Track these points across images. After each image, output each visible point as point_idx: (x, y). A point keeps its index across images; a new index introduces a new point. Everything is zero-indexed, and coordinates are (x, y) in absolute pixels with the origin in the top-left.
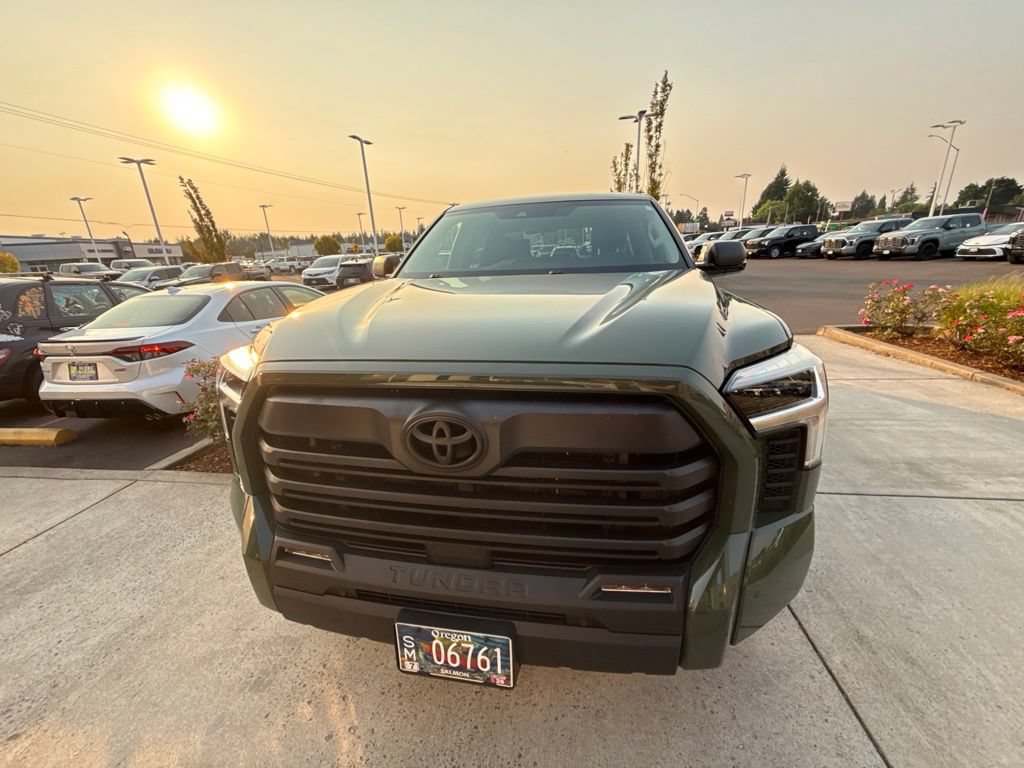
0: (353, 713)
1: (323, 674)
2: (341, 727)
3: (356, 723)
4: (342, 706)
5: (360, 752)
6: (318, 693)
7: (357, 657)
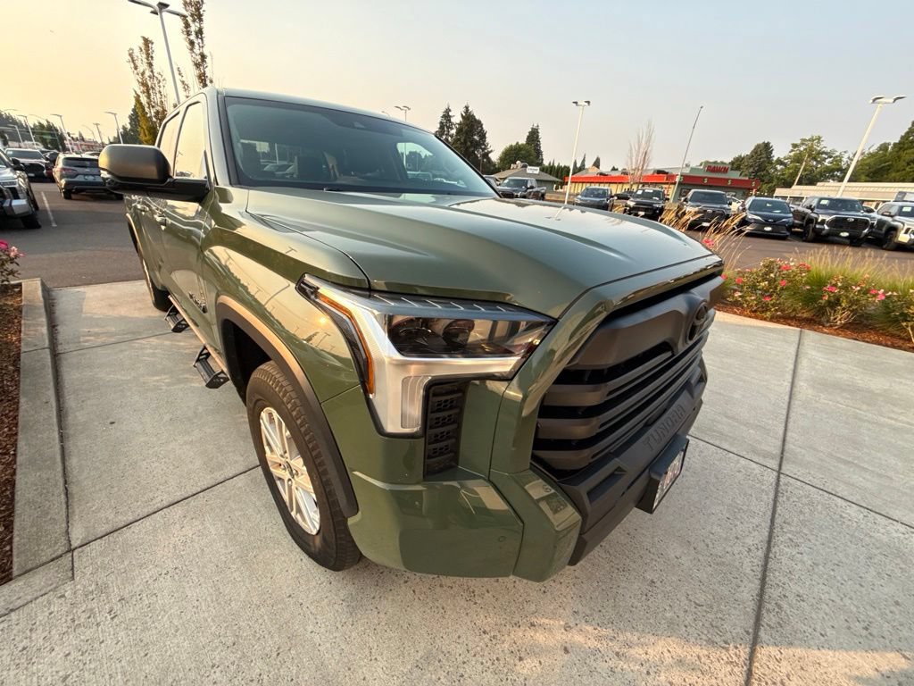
0: (552, 622)
1: (494, 637)
2: (560, 636)
3: (562, 623)
4: (540, 631)
5: (590, 628)
6: (514, 648)
7: (494, 600)
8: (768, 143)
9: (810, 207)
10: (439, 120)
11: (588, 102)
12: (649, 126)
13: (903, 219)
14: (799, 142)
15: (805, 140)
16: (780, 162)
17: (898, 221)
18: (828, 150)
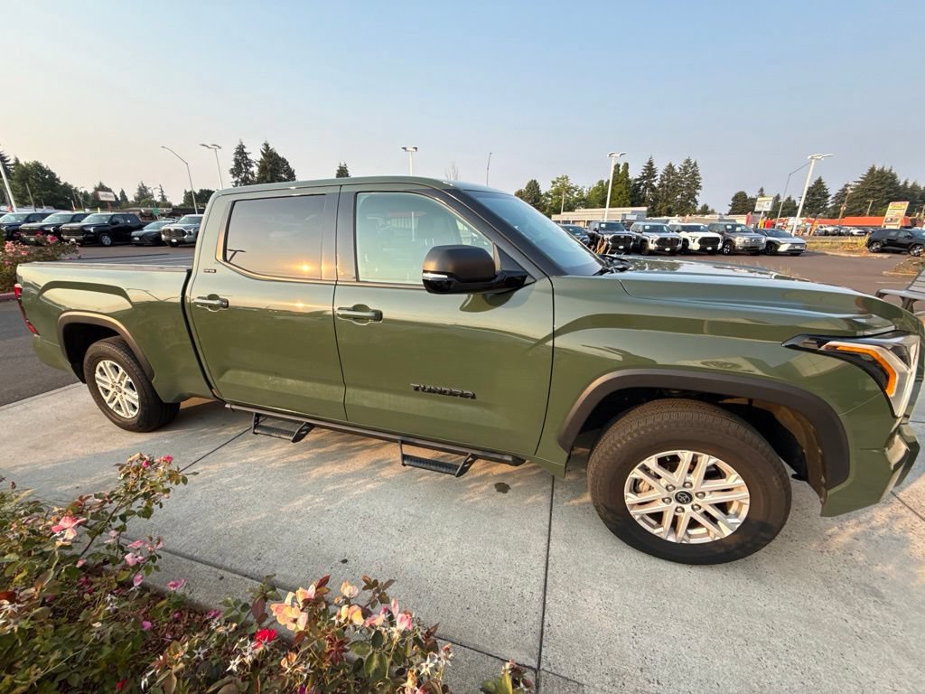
8: (535, 181)
9: (595, 230)
10: (234, 157)
11: (416, 149)
12: (453, 167)
13: (647, 234)
14: (555, 180)
15: (558, 178)
16: (547, 195)
17: (645, 235)
18: (574, 185)
